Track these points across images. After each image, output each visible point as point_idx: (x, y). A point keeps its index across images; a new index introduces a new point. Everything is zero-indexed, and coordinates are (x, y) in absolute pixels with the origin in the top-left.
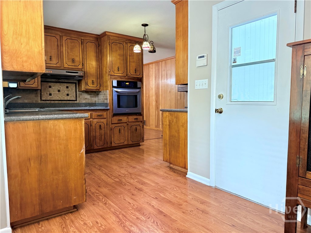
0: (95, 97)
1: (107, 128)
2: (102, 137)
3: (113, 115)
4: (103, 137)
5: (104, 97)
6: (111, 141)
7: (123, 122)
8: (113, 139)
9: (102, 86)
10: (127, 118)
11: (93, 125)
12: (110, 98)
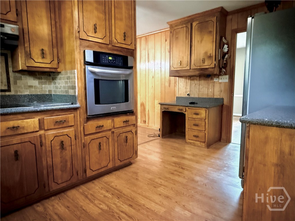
0: (50, 83)
1: (76, 144)
2: (66, 166)
3: (87, 118)
4: (69, 164)
5: (66, 83)
6: (84, 167)
7: (105, 129)
8: (87, 164)
9: (62, 61)
10: (112, 121)
11: (47, 142)
12: (80, 85)
